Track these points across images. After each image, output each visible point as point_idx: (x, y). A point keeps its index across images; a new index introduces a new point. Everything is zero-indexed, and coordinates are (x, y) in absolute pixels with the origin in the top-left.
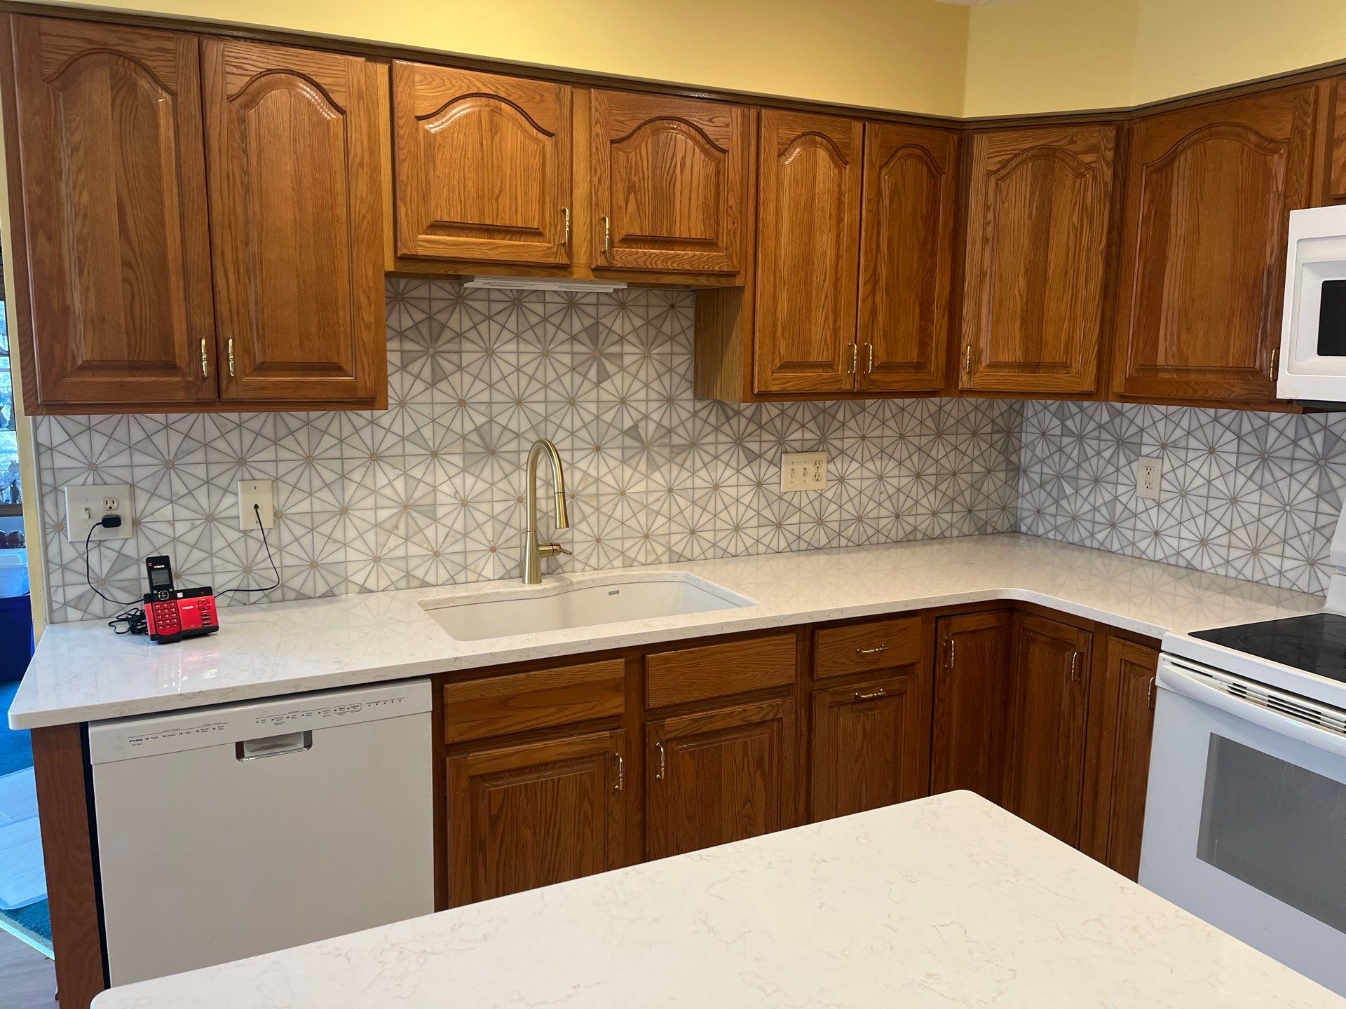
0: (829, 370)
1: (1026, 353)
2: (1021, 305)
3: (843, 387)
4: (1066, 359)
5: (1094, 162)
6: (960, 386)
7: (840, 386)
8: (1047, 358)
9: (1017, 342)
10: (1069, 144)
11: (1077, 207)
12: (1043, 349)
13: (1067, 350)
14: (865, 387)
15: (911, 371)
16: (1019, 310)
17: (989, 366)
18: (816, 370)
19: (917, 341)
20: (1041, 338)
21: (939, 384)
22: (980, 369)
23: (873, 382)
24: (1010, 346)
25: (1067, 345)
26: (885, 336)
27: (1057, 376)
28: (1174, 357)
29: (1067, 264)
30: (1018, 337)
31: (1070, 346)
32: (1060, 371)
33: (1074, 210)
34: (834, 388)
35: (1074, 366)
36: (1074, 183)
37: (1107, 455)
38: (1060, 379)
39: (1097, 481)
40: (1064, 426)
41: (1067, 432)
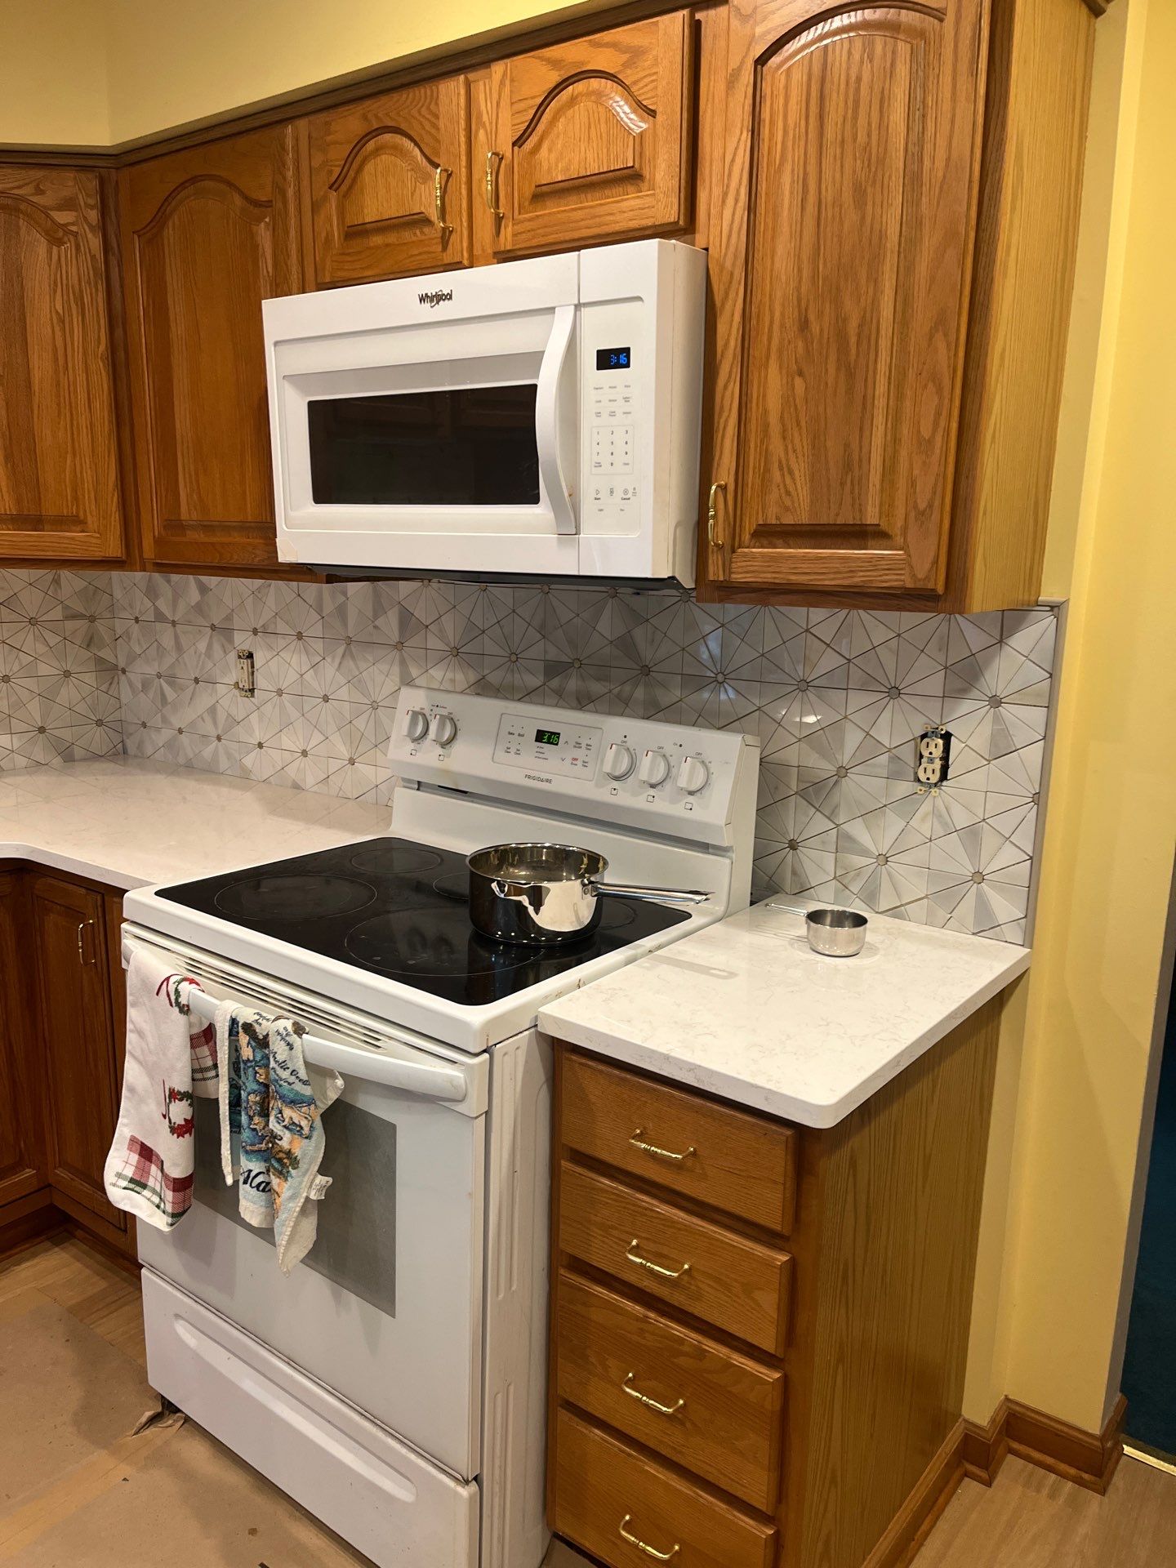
1: (19, 501)
4: (78, 512)
5: (73, 224)
8: (50, 509)
10: (36, 194)
11: (59, 290)
12: (42, 496)
20: (38, 480)
27: (66, 534)
28: (196, 509)
29: (56, 372)
32: (74, 528)
33: (55, 291)
35: (88, 521)
36: (50, 253)
37: (202, 646)
38: (73, 538)
39: (197, 681)
40: (156, 608)
41: (160, 617)
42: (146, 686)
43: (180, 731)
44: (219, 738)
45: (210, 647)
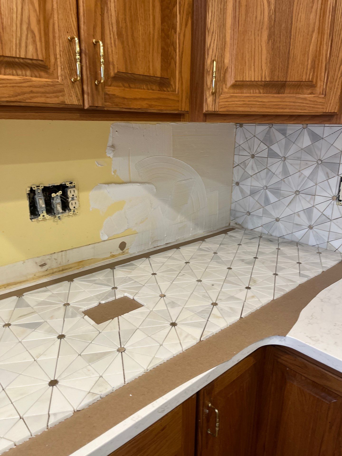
0: (43, 74)
1: (272, 72)
2: (269, 13)
3: (68, 102)
4: (313, 78)
6: (205, 110)
7: (61, 99)
8: (293, 76)
9: (264, 57)
12: (290, 67)
13: (313, 67)
14: (99, 103)
15: (154, 87)
16: (266, 19)
17: (235, 86)
18: (20, 72)
19: (160, 51)
20: (289, 53)
21: (184, 106)
22: (226, 90)
23: (108, 97)
24: (256, 63)
25: (314, 61)
26: (120, 34)
27: (301, 96)
30: (264, 51)
31: (316, 63)
32: (305, 91)
34: (53, 101)
35: (319, 85)
37: (307, 172)
38: (305, 99)
39: (297, 192)
40: (270, 150)
41: (272, 154)
42: (253, 193)
43: (277, 220)
44: (311, 227)
45: (314, 173)
